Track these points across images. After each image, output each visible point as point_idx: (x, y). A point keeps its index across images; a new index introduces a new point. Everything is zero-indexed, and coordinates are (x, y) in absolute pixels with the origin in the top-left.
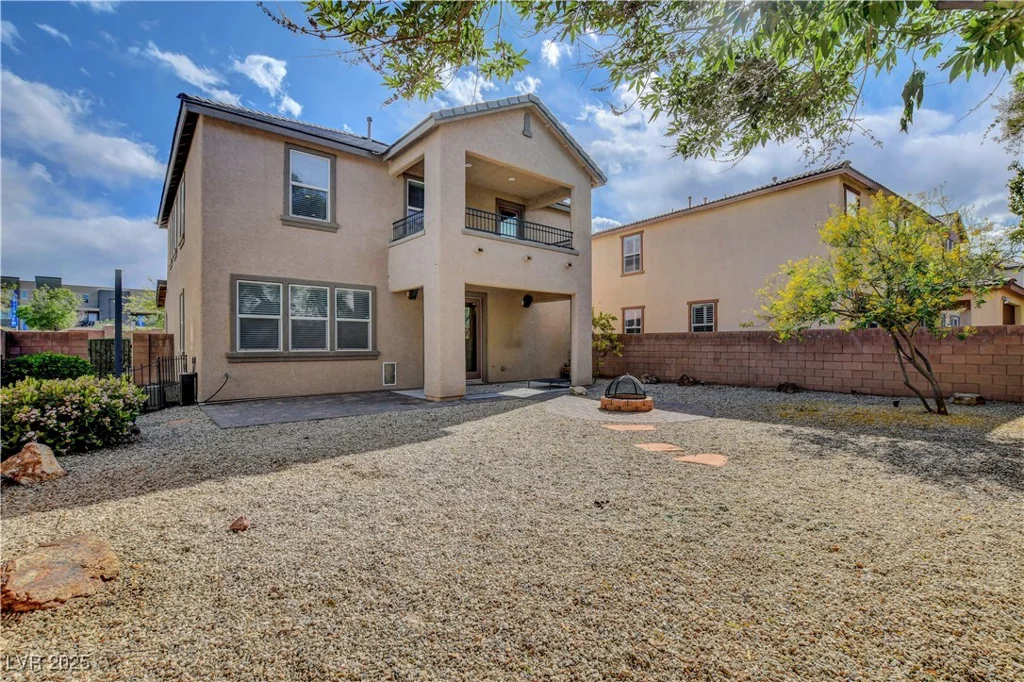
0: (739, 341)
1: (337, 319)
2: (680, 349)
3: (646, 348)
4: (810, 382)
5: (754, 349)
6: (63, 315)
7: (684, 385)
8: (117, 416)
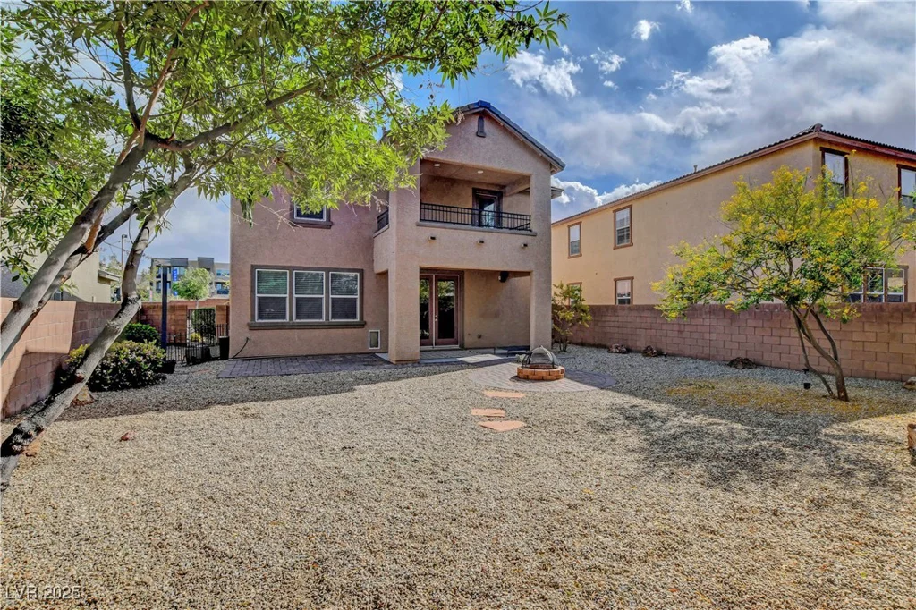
0: (701, 315)
1: (331, 296)
2: (649, 320)
3: (620, 319)
4: (767, 358)
5: (714, 322)
6: (201, 288)
7: (647, 355)
8: (141, 368)
